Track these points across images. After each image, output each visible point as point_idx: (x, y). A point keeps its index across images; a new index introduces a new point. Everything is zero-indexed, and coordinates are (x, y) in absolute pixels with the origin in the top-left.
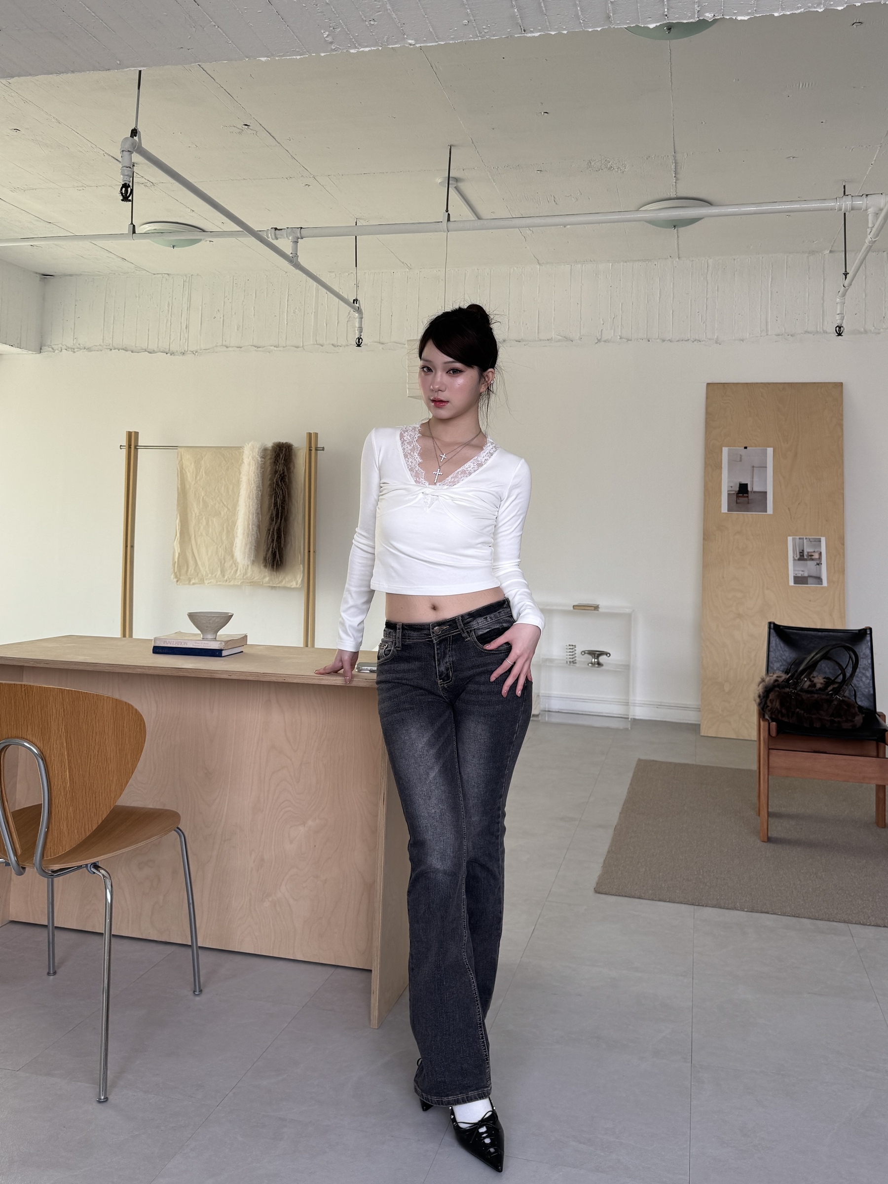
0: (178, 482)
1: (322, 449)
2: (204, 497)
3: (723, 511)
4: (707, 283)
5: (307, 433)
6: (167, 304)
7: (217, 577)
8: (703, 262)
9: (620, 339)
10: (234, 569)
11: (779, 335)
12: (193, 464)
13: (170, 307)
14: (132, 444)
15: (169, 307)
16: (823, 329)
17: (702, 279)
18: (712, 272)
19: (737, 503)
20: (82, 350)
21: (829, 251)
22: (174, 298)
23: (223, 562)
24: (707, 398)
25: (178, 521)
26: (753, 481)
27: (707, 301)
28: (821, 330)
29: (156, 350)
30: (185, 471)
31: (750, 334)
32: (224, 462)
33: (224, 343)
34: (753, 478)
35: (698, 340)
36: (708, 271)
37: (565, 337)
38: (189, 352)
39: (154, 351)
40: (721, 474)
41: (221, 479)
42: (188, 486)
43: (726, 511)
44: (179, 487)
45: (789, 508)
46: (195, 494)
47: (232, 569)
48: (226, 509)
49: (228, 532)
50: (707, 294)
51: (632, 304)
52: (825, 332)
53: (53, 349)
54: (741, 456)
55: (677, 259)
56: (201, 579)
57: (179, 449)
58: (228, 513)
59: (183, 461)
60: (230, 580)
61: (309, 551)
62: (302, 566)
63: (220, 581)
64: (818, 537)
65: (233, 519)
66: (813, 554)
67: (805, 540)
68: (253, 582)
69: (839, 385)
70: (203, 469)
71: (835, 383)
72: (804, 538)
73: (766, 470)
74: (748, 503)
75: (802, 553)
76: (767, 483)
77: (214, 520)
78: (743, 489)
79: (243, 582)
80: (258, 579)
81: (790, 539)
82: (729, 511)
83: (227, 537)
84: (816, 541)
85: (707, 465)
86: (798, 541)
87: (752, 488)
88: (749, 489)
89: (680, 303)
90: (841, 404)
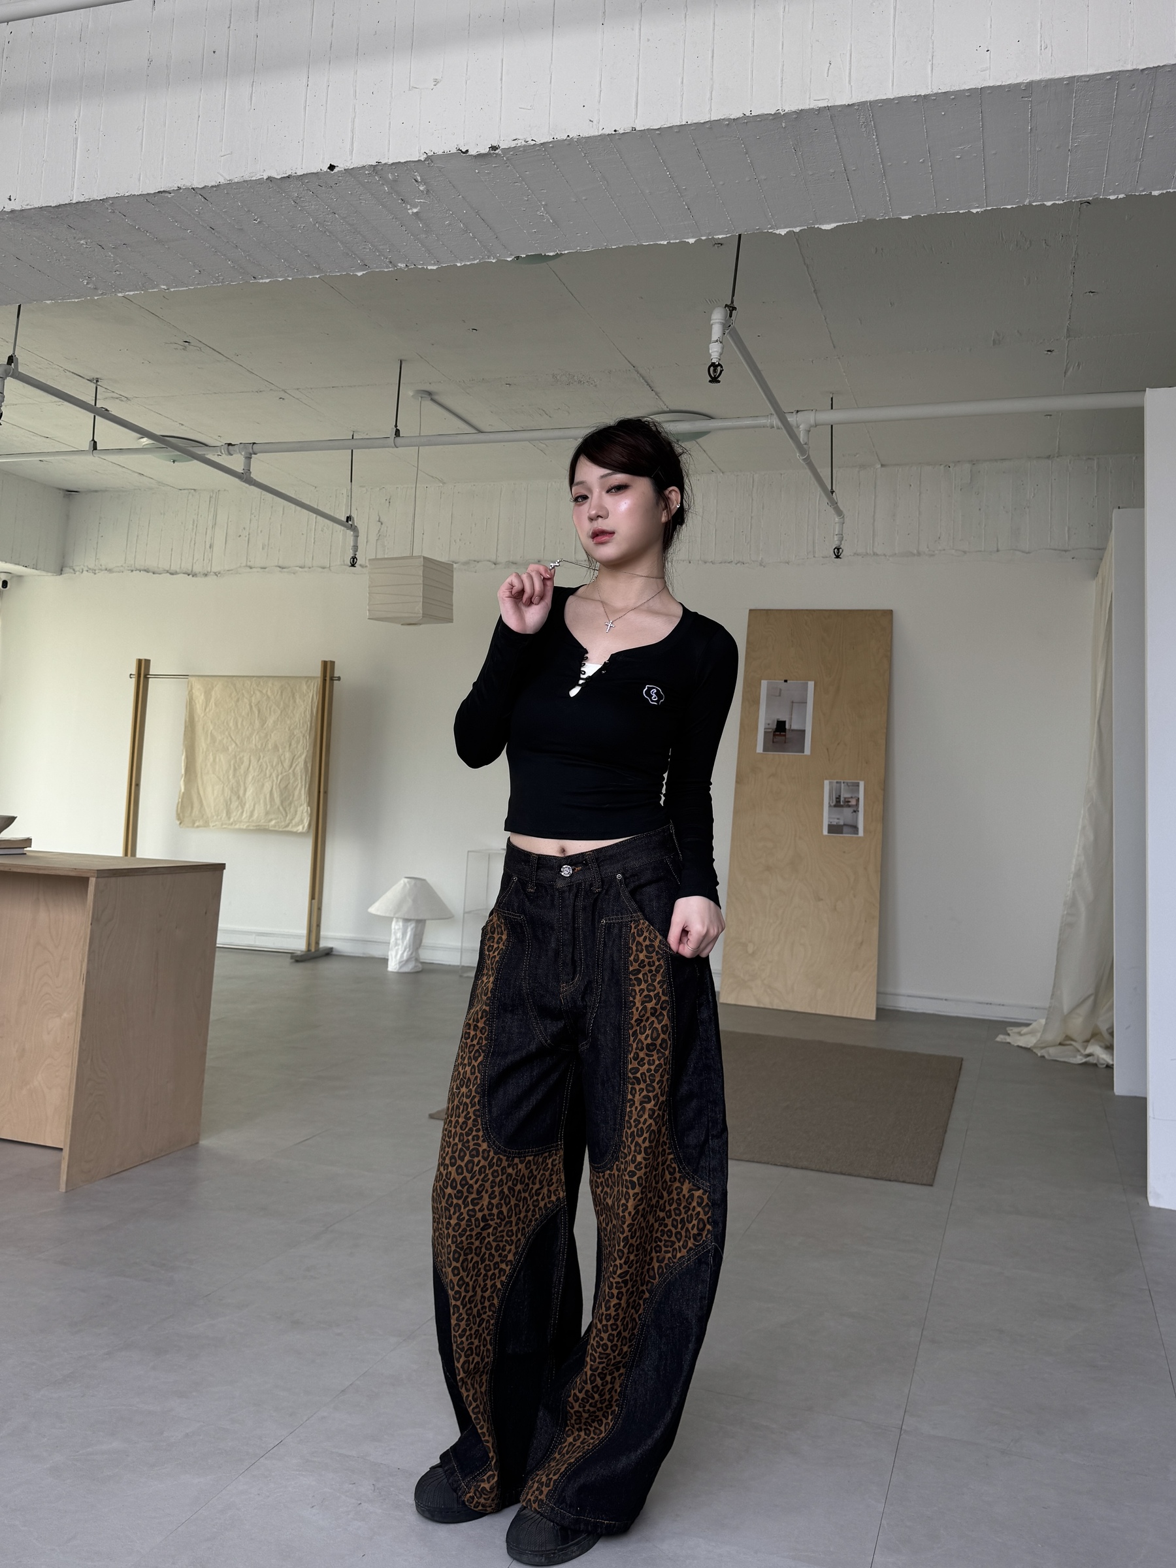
0: (186, 715)
1: (339, 679)
2: (213, 731)
3: (758, 752)
4: (752, 500)
6: (191, 522)
7: (223, 819)
8: (749, 477)
11: (827, 558)
12: (203, 694)
13: (195, 525)
14: (143, 672)
15: (193, 525)
16: (875, 551)
17: (747, 495)
18: (758, 489)
19: (773, 742)
20: (103, 572)
21: (880, 466)
22: (199, 516)
23: (229, 803)
24: (749, 626)
25: (183, 757)
26: (791, 718)
27: (751, 519)
28: (871, 552)
29: (178, 570)
30: (194, 701)
31: (796, 556)
32: (235, 692)
33: (249, 564)
34: (792, 714)
35: (742, 562)
36: (753, 487)
38: (211, 573)
39: (176, 572)
40: (758, 710)
41: (231, 711)
42: (196, 719)
43: (762, 752)
44: (187, 719)
45: (827, 749)
46: (203, 728)
48: (234, 745)
49: (235, 770)
50: (752, 512)
52: (875, 554)
53: (74, 570)
54: (781, 690)
55: (721, 474)
56: (206, 822)
57: (190, 678)
58: (236, 748)
59: (193, 691)
60: (235, 822)
61: (319, 792)
62: (309, 808)
63: (226, 824)
64: (857, 781)
65: (241, 755)
66: (850, 800)
67: (842, 784)
68: (259, 826)
69: (889, 613)
70: (213, 700)
71: (884, 610)
72: (841, 782)
73: (806, 707)
74: (785, 742)
75: (838, 798)
76: (806, 721)
77: (222, 756)
78: (781, 726)
79: (248, 826)
80: (264, 822)
81: (826, 783)
82: (764, 751)
83: (234, 775)
84: (853, 786)
85: (744, 699)
86: (835, 785)
87: (791, 726)
88: (787, 727)
89: (723, 522)
90: (891, 633)
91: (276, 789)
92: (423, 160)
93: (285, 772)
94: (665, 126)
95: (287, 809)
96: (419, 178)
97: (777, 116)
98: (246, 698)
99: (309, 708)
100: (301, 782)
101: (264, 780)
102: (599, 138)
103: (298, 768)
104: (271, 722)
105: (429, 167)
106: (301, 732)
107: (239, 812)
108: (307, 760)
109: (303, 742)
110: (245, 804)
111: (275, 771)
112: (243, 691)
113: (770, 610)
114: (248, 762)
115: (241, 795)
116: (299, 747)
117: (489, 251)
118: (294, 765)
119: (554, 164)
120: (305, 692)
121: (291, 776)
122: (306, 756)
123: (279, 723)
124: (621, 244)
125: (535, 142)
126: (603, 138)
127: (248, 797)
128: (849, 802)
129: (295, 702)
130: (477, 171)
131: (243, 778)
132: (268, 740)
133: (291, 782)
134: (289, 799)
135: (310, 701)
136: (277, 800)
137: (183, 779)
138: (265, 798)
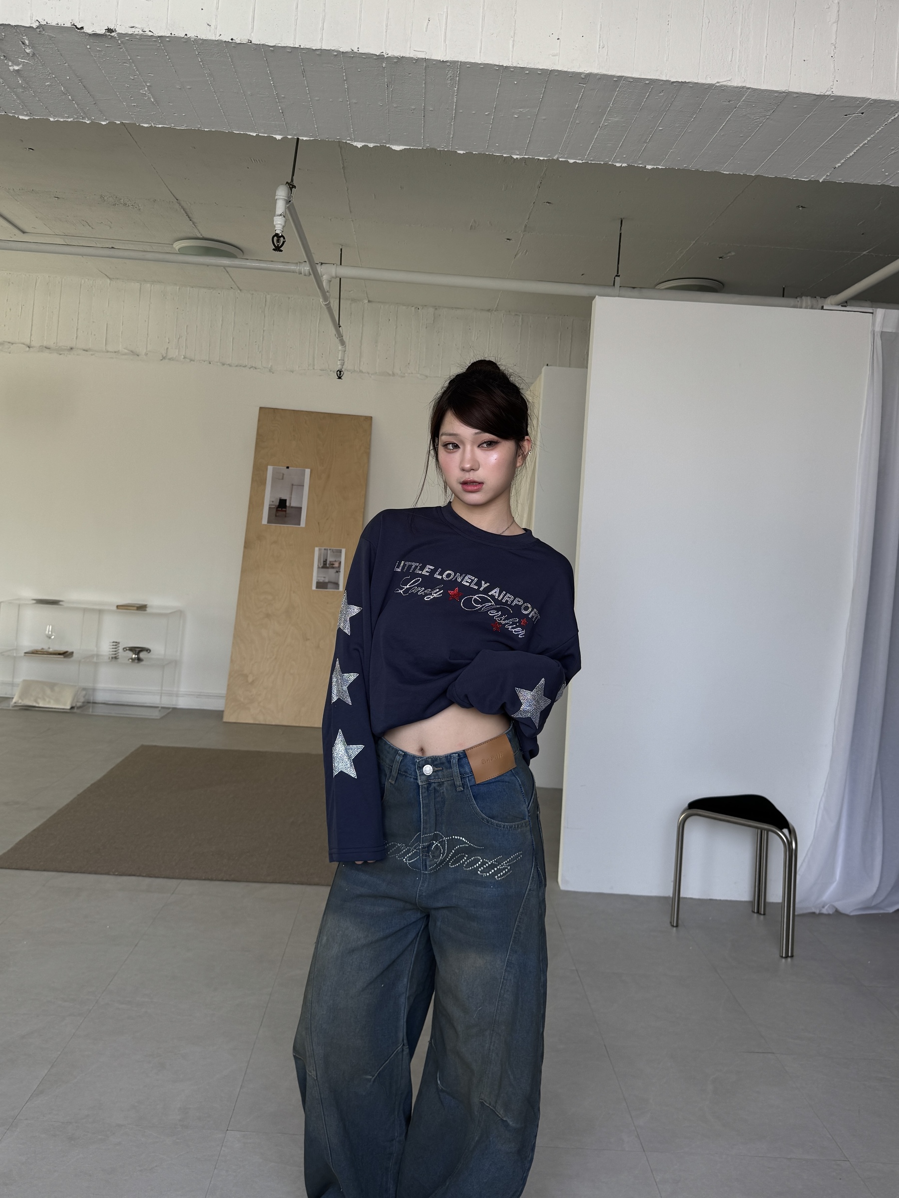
3: (263, 523)
4: (265, 316)
8: (262, 296)
9: (185, 358)
11: (324, 370)
16: (360, 368)
17: (260, 311)
18: (269, 307)
19: (276, 516)
21: (367, 301)
24: (259, 420)
26: (291, 498)
27: (263, 332)
28: (358, 370)
31: (299, 367)
34: (291, 494)
35: (254, 367)
36: (265, 305)
37: (132, 351)
40: (265, 490)
43: (266, 524)
45: (319, 523)
50: (264, 327)
51: (197, 327)
52: (361, 372)
54: (283, 474)
55: (239, 291)
64: (340, 549)
67: (329, 551)
69: (369, 419)
71: (365, 416)
72: (328, 549)
73: (303, 489)
74: (286, 517)
75: (325, 561)
76: (302, 500)
78: (282, 504)
81: (317, 549)
82: (268, 523)
84: (338, 554)
85: (253, 480)
86: (323, 551)
87: (290, 504)
88: (288, 504)
89: (240, 331)
90: (370, 434)
92: (35, 27)
94: (280, 45)
96: (27, 42)
97: (380, 58)
102: (216, 43)
105: (39, 34)
113: (276, 408)
117: (84, 113)
119: (167, 55)
124: (213, 128)
125: (152, 34)
126: (219, 43)
128: (333, 564)
130: (88, 47)
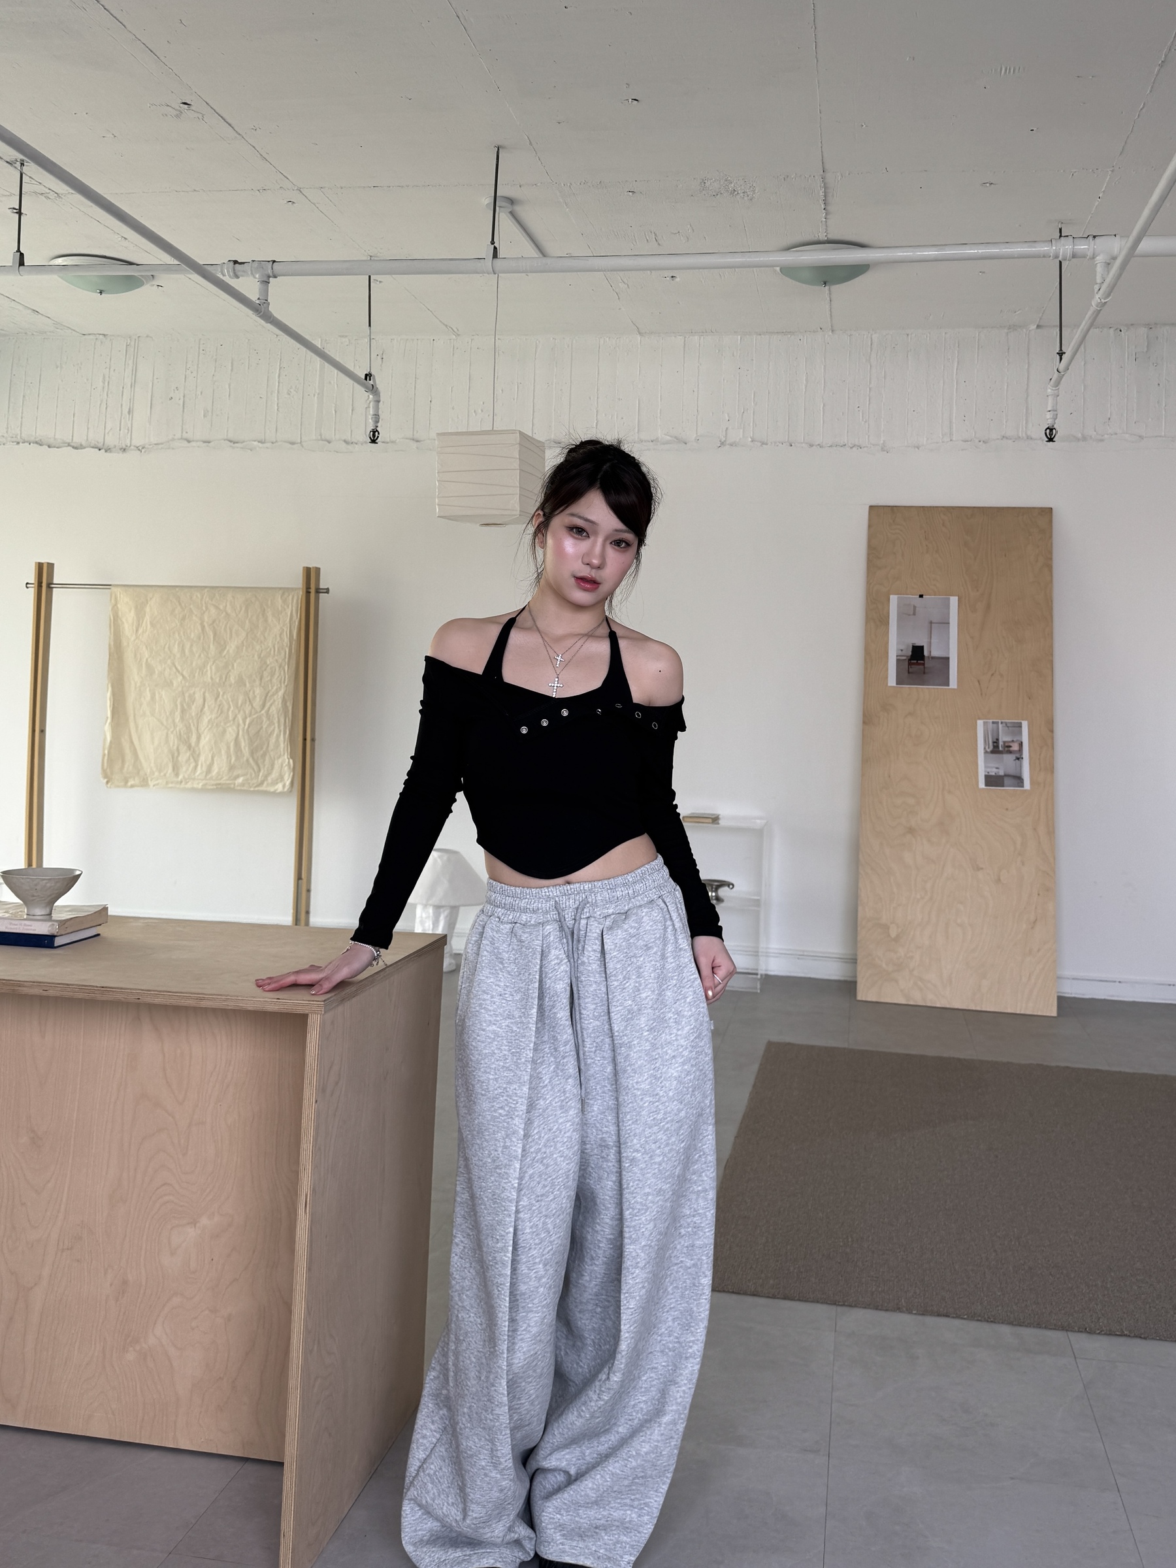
0: (110, 638)
1: (325, 591)
2: (149, 660)
3: (889, 685)
4: (871, 366)
5: (304, 567)
6: (101, 379)
7: (168, 775)
8: (865, 336)
9: (752, 441)
10: (193, 765)
11: (968, 441)
12: (133, 611)
13: (106, 384)
14: (45, 580)
15: (104, 383)
16: (1026, 433)
17: (863, 361)
18: (878, 352)
19: (909, 673)
21: (1036, 326)
22: (112, 370)
23: (176, 754)
24: (869, 526)
25: (109, 694)
26: (930, 643)
27: (870, 392)
28: (1024, 435)
29: (84, 443)
30: (121, 621)
31: (928, 439)
32: (179, 607)
33: (185, 436)
34: (930, 638)
35: (859, 446)
36: (871, 351)
37: (675, 437)
38: (132, 447)
39: (81, 445)
40: (888, 632)
41: (174, 633)
42: (125, 644)
43: (895, 685)
44: (112, 643)
45: (979, 682)
46: (135, 655)
47: (189, 765)
48: (180, 678)
49: (183, 711)
50: (870, 383)
51: (769, 393)
52: (1029, 438)
54: (915, 607)
55: (831, 334)
56: (144, 779)
57: (113, 589)
58: (183, 682)
59: (119, 605)
60: (186, 780)
61: (305, 739)
62: (291, 761)
63: (172, 783)
64: (1019, 721)
65: (192, 692)
66: (1011, 744)
67: (1000, 725)
68: (219, 784)
69: (1047, 512)
70: (147, 618)
71: (1041, 508)
72: (998, 722)
73: (949, 628)
74: (924, 673)
75: (996, 743)
76: (949, 646)
77: (163, 693)
78: (917, 653)
79: (206, 784)
80: (227, 780)
81: (980, 723)
82: (897, 684)
83: (182, 718)
84: (1014, 727)
85: (868, 619)
86: (990, 726)
87: (930, 652)
88: (926, 653)
89: (833, 394)
90: (1051, 537)
91: (243, 736)
93: (257, 712)
95: (260, 762)
98: (196, 615)
99: (286, 630)
100: (279, 727)
101: (225, 724)
103: (273, 708)
104: (233, 647)
106: (277, 661)
107: (190, 769)
108: (286, 697)
109: (280, 674)
110: (199, 755)
111: (242, 712)
112: (192, 606)
113: (896, 506)
114: (202, 700)
115: (193, 744)
116: (274, 680)
118: (268, 705)
120: (280, 608)
121: (265, 719)
122: (285, 693)
123: (244, 648)
127: (204, 746)
128: (1010, 747)
129: (266, 620)
131: (195, 721)
132: (230, 671)
133: (264, 727)
134: (262, 748)
135: (288, 620)
136: (246, 751)
137: (109, 721)
138: (228, 748)
